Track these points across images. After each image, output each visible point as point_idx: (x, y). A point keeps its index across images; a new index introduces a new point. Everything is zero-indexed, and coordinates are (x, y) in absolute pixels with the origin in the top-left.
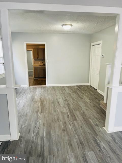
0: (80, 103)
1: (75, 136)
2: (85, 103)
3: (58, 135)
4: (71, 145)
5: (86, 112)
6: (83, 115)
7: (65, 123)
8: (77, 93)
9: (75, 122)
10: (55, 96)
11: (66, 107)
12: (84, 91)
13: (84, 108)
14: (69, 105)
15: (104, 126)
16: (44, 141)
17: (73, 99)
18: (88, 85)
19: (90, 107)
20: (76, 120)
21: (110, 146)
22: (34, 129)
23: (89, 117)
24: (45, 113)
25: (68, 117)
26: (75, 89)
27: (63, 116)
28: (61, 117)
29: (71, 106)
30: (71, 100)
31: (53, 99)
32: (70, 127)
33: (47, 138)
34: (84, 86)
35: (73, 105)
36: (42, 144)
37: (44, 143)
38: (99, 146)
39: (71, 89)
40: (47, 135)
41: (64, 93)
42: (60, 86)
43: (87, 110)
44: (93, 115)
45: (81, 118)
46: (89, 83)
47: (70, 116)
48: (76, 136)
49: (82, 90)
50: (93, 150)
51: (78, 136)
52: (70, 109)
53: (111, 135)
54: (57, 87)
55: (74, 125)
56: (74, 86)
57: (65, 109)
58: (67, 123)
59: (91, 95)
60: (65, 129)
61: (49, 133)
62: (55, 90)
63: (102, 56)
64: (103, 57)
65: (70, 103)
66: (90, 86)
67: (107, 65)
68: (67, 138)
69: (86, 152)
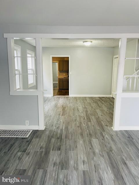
0: (98, 111)
1: (86, 131)
2: (102, 111)
3: (74, 129)
4: (82, 135)
5: (100, 117)
6: (98, 119)
7: (81, 123)
8: (98, 103)
9: (89, 123)
10: (76, 104)
11: (85, 113)
12: (104, 101)
13: (100, 113)
15: (112, 126)
16: (62, 132)
17: (92, 107)
18: (111, 97)
19: (105, 114)
20: (90, 121)
21: (112, 138)
22: (56, 125)
23: (102, 120)
24: (65, 116)
25: (84, 119)
26: (96, 100)
27: (80, 118)
28: (78, 119)
29: (89, 112)
30: (90, 108)
31: (73, 107)
32: (84, 125)
33: (65, 130)
34: (106, 97)
35: (91, 111)
36: (61, 133)
37: (62, 133)
38: (104, 137)
39: (93, 100)
40: (65, 128)
41: (84, 103)
42: (82, 97)
43: (102, 115)
44: (106, 120)
45: (95, 120)
46: (111, 95)
47: (86, 119)
48: (88, 131)
49: (103, 101)
50: (97, 138)
52: (87, 114)
53: (116, 132)
54: (79, 98)
55: (87, 125)
56: (96, 97)
57: (82, 114)
58: (82, 122)
60: (80, 126)
61: (67, 128)
62: (76, 100)
65: (88, 110)
66: (113, 97)
68: (80, 131)
69: (92, 139)
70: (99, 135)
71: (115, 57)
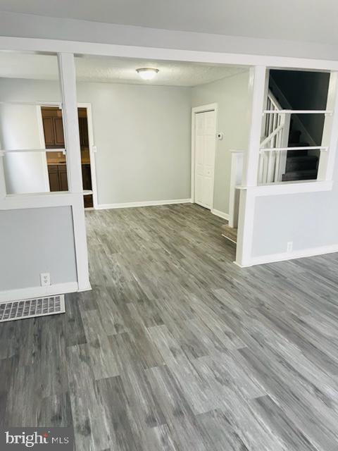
0: (183, 234)
1: (189, 276)
2: (192, 232)
4: (187, 285)
5: (197, 245)
6: (194, 249)
7: (166, 263)
8: (171, 218)
9: (183, 260)
10: (126, 226)
11: (158, 241)
12: (183, 213)
13: (192, 240)
14: (161, 238)
15: (235, 260)
17: (166, 229)
18: (190, 203)
19: (203, 238)
20: (183, 257)
23: (206, 252)
24: (120, 253)
25: (168, 254)
26: (163, 211)
27: (158, 254)
28: (155, 256)
29: (167, 239)
30: (164, 230)
31: (124, 231)
32: (177, 267)
33: (142, 282)
34: (182, 204)
35: (170, 237)
39: (156, 213)
41: (143, 221)
42: (129, 208)
43: (199, 243)
44: (213, 249)
45: (192, 254)
46: (190, 197)
47: (169, 253)
48: (192, 276)
49: (179, 212)
51: (195, 276)
52: (167, 243)
53: (248, 270)
54: (122, 210)
55: (182, 264)
56: (160, 206)
57: (155, 245)
58: (169, 262)
59: (200, 219)
60: (169, 270)
61: (143, 278)
62: (119, 216)
63: (219, 136)
64: (220, 138)
65: (162, 235)
66: (195, 204)
67: (233, 154)
68: (177, 279)
69: (213, 291)
70: (220, 280)
71: (195, 110)
